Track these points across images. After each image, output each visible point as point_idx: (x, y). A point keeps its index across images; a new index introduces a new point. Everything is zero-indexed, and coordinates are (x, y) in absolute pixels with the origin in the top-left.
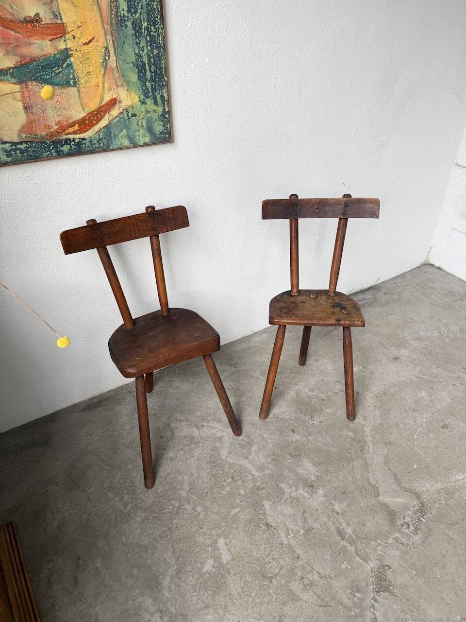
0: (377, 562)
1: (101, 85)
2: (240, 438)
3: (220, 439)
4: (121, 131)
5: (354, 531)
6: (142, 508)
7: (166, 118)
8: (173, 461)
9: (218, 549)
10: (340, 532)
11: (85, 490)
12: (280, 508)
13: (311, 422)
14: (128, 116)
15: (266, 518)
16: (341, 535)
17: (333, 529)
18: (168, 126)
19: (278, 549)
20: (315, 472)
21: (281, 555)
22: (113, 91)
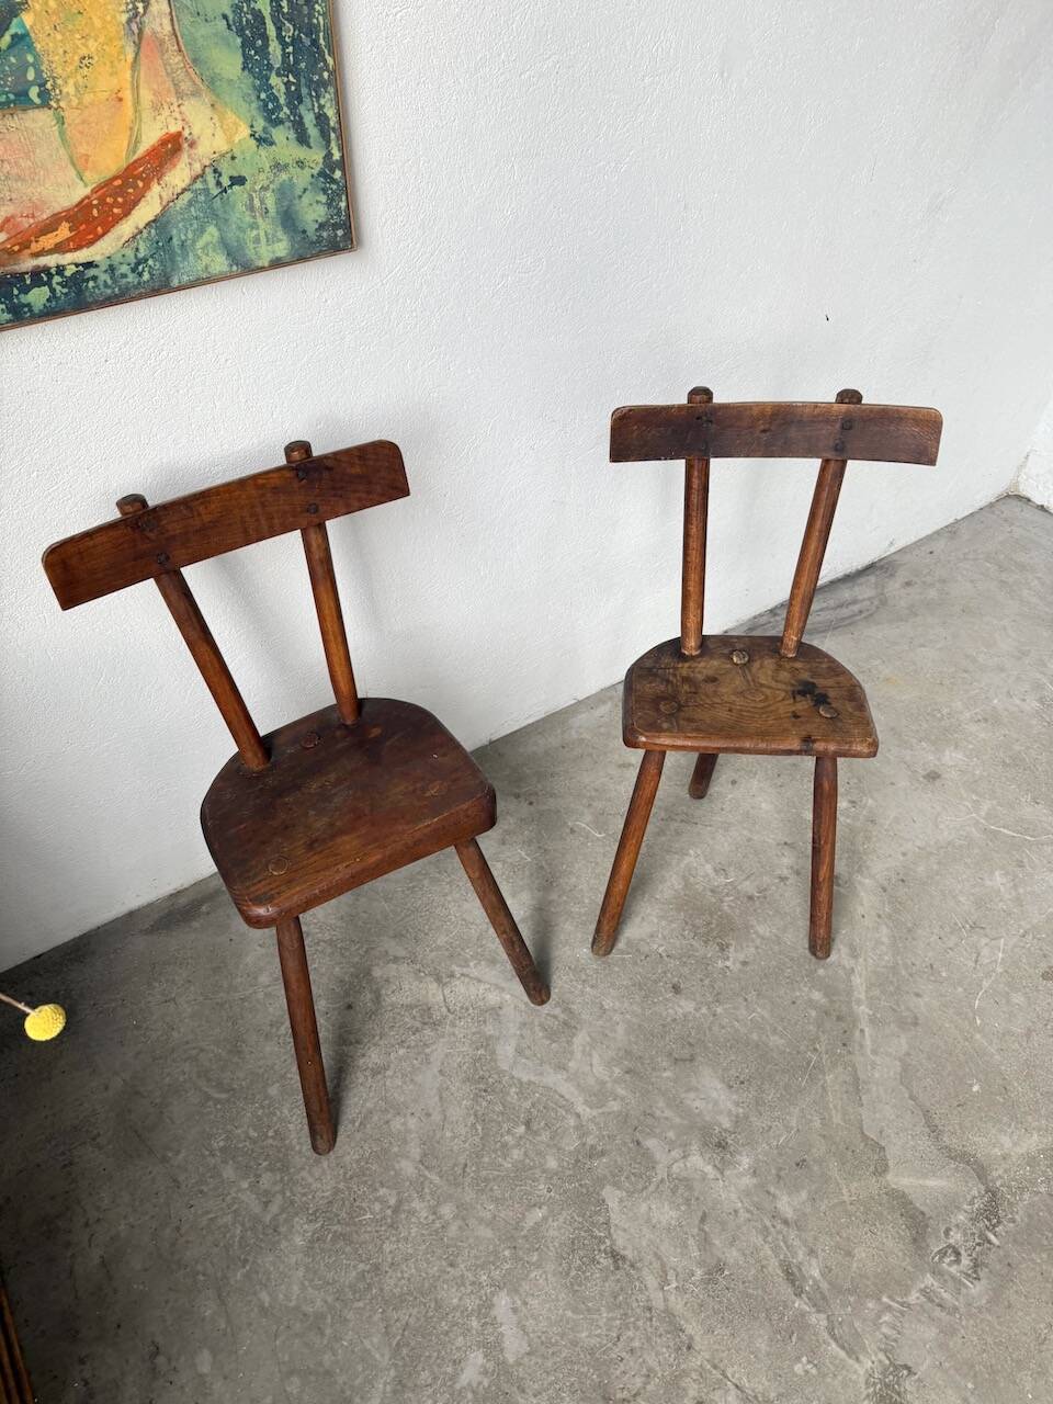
0: (881, 1356)
1: (128, 95)
2: (546, 1008)
3: (495, 1011)
4: (202, 230)
5: (826, 1271)
6: (308, 1209)
7: (333, 181)
8: (379, 1076)
9: (494, 1323)
10: (792, 1274)
11: (164, 1160)
12: (644, 1207)
13: (720, 964)
14: (219, 184)
15: (610, 1235)
16: (793, 1282)
17: (773, 1266)
18: (343, 205)
19: (640, 1323)
20: (730, 1105)
21: (649, 1339)
22: (166, 112)
